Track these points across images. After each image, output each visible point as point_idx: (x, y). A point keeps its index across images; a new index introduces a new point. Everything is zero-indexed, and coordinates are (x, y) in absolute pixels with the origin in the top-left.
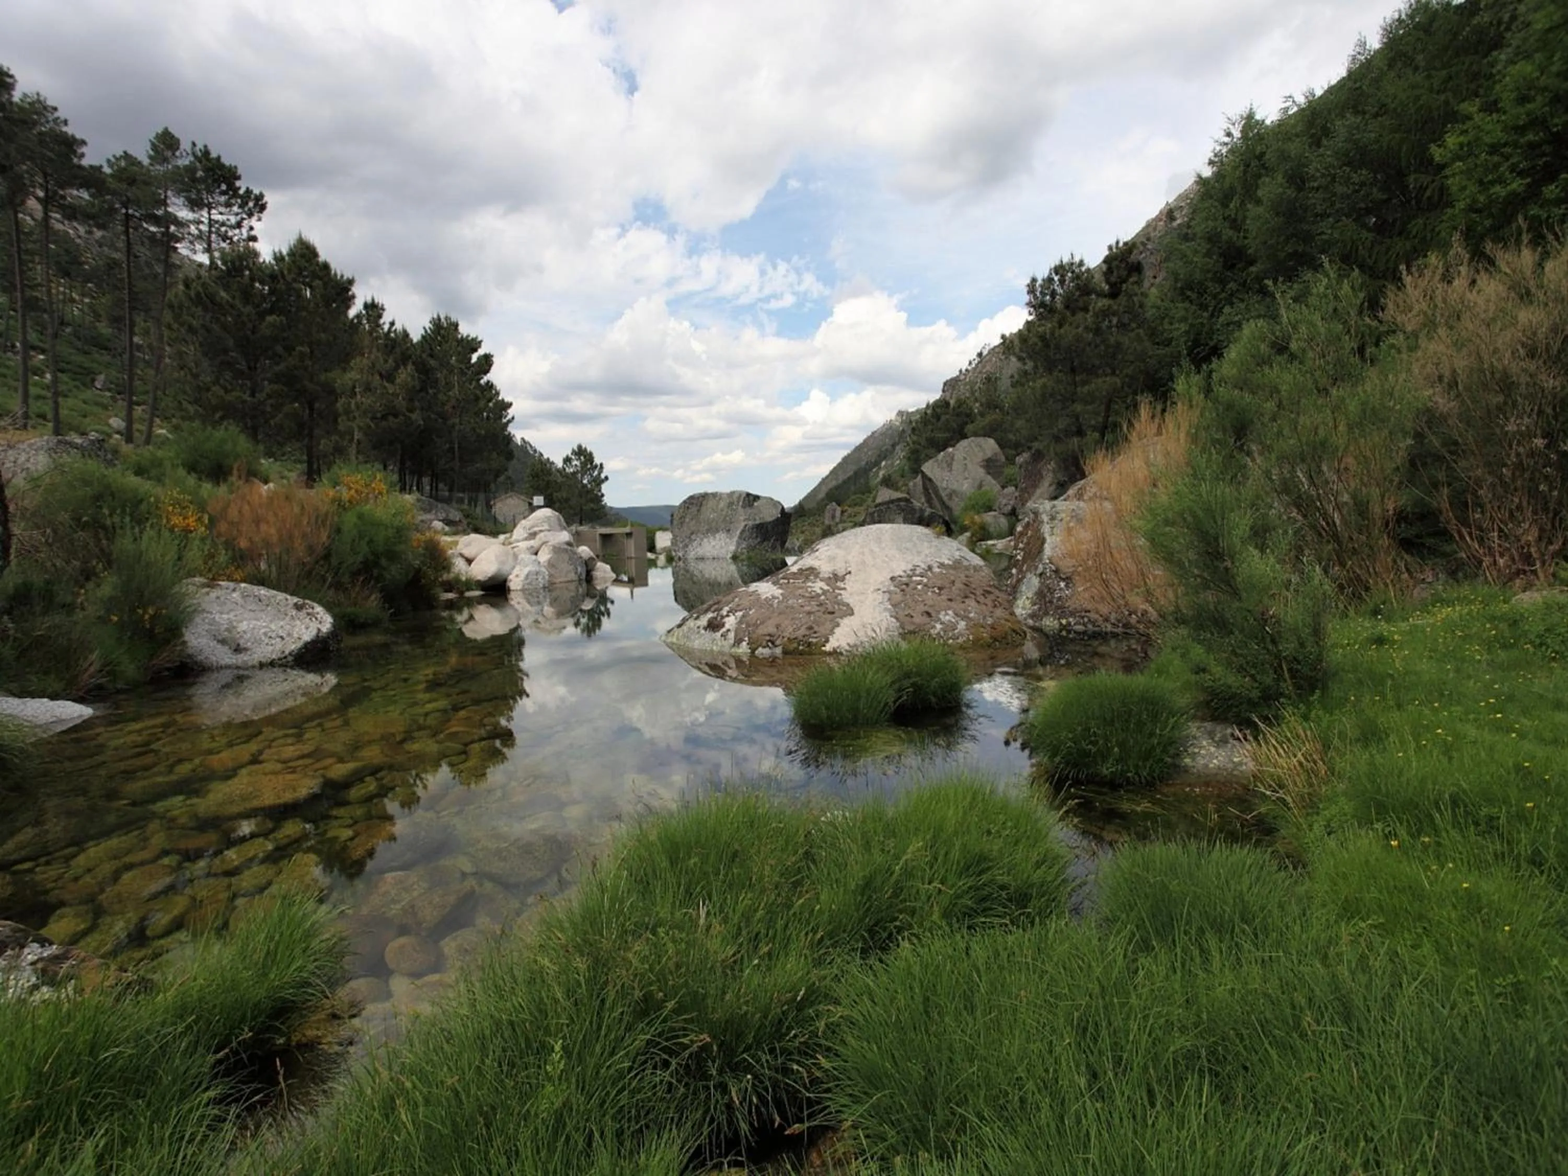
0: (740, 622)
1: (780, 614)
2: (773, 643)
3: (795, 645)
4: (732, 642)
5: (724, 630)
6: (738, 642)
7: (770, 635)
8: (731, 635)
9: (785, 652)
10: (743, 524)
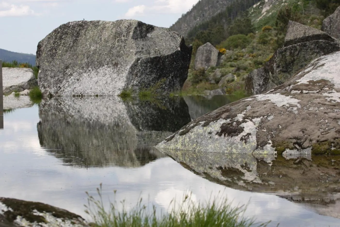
0: (260, 127)
1: (303, 119)
2: (300, 145)
3: (326, 147)
4: (254, 144)
5: (243, 134)
6: (261, 144)
7: (295, 138)
8: (253, 139)
9: (316, 154)
10: (135, 58)
